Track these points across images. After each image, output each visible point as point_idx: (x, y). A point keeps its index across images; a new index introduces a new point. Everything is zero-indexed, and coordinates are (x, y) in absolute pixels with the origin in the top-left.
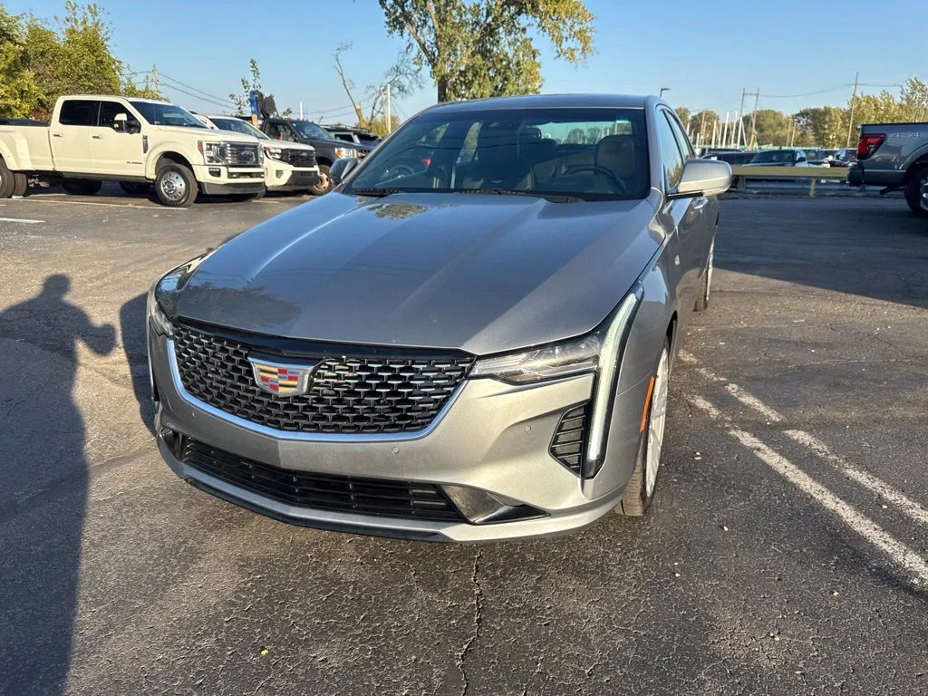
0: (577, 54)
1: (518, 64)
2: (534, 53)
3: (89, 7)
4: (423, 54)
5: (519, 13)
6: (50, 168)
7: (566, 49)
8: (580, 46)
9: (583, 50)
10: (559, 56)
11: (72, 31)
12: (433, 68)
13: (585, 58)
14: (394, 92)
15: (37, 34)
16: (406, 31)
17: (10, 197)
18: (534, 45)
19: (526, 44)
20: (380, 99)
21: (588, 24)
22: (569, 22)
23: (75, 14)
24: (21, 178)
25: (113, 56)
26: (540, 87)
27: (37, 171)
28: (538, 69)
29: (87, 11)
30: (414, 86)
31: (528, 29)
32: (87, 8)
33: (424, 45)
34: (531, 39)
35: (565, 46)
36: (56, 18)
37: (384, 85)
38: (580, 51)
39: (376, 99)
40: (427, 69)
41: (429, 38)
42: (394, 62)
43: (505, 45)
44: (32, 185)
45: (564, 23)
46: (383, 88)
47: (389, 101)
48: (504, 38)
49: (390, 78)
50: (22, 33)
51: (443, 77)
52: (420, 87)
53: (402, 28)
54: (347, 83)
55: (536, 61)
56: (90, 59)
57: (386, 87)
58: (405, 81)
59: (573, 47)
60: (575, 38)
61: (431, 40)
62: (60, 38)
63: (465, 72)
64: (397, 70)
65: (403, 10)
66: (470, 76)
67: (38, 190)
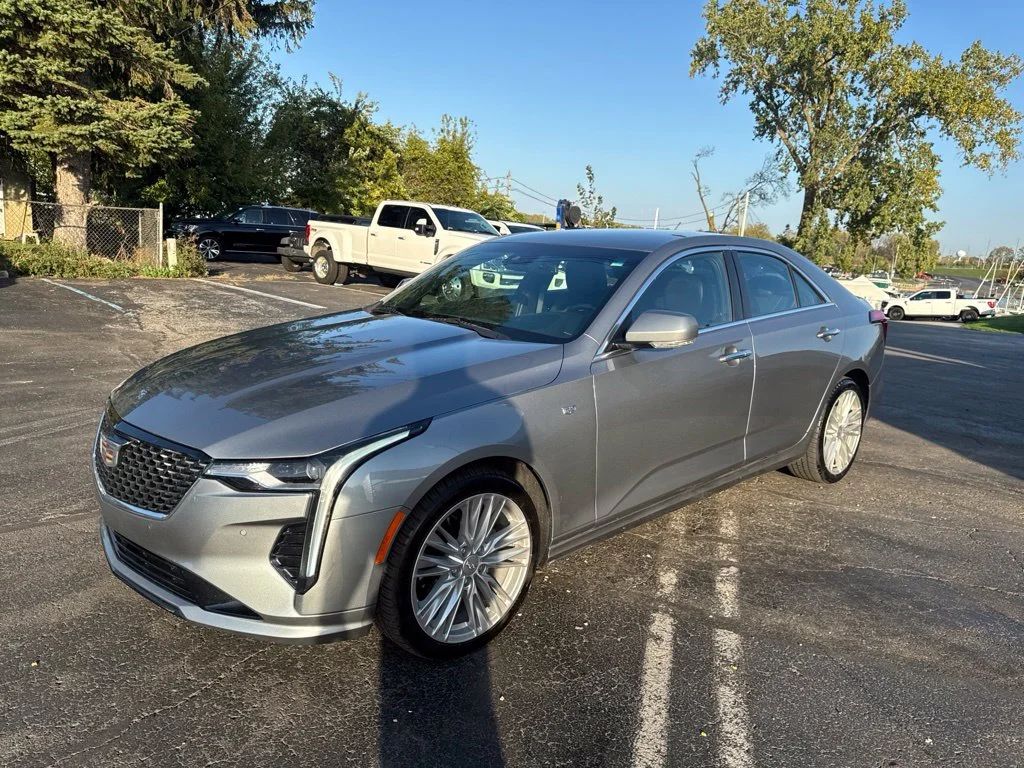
0: (993, 161)
1: (910, 172)
2: (934, 161)
3: (461, 120)
4: (791, 159)
5: (918, 115)
6: (363, 262)
7: (978, 155)
8: (998, 150)
9: (1004, 156)
10: (969, 163)
11: (443, 141)
12: (802, 174)
13: (1005, 165)
14: (753, 200)
15: (414, 142)
16: (777, 137)
17: (333, 284)
18: (934, 151)
19: (924, 150)
20: (736, 207)
21: (1014, 126)
22: (986, 124)
23: (448, 126)
24: (344, 270)
25: (473, 163)
26: (936, 198)
27: (355, 264)
28: (935, 178)
29: (458, 123)
30: (778, 194)
31: (927, 132)
32: (458, 120)
33: (794, 151)
34: (932, 145)
35: (977, 152)
36: (433, 130)
37: (743, 193)
38: (998, 157)
39: (733, 207)
40: (794, 176)
41: (801, 142)
42: (758, 169)
43: (896, 150)
44: (353, 276)
45: (979, 124)
46: (740, 197)
47: (746, 210)
48: (896, 142)
49: (751, 186)
50: (401, 142)
51: (812, 186)
52: (785, 195)
53: (773, 133)
54: (702, 190)
55: (935, 168)
56: (453, 165)
57: (745, 195)
58: (768, 188)
59: (987, 154)
60: (994, 142)
61: (804, 145)
62: (432, 145)
63: (840, 179)
64: (761, 177)
65: (776, 114)
66: (844, 183)
67: (357, 280)
